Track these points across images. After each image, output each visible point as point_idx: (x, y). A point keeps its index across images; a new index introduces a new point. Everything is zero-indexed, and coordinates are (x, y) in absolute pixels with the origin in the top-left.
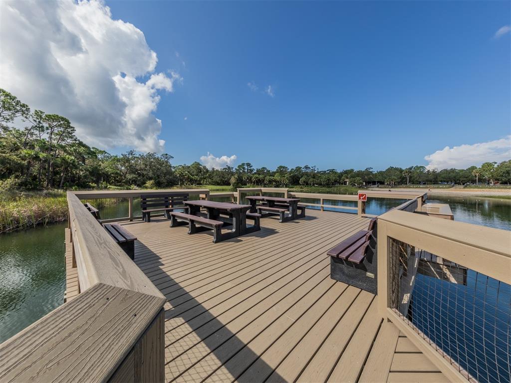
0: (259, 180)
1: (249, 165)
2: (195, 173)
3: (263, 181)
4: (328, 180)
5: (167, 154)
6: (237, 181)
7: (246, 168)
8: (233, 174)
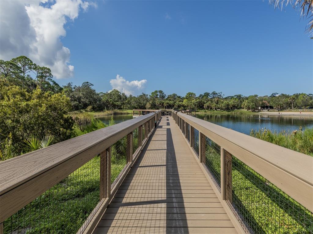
0: (170, 105)
1: (161, 92)
2: (116, 100)
3: (173, 106)
4: (228, 105)
5: (88, 82)
6: (152, 106)
7: (159, 94)
8: (147, 100)
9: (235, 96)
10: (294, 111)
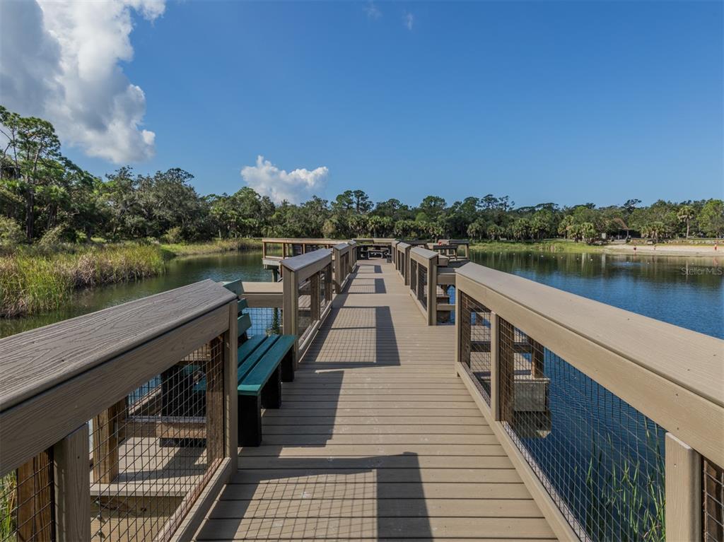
0: (383, 226)
1: (359, 194)
2: (247, 213)
3: (391, 229)
4: (527, 228)
5: (178, 170)
6: (337, 228)
7: (355, 200)
8: (326, 215)
9: (539, 206)
10: (694, 244)
